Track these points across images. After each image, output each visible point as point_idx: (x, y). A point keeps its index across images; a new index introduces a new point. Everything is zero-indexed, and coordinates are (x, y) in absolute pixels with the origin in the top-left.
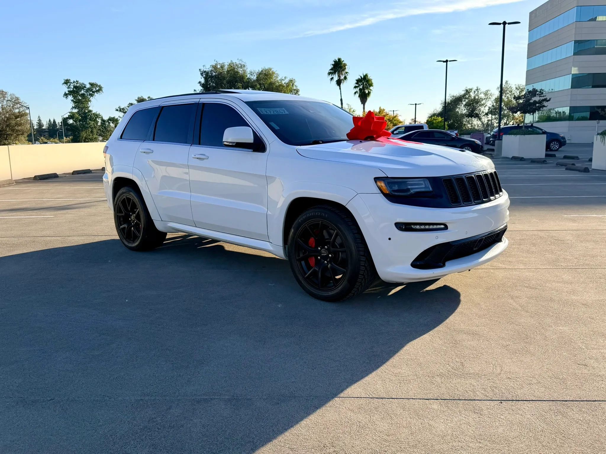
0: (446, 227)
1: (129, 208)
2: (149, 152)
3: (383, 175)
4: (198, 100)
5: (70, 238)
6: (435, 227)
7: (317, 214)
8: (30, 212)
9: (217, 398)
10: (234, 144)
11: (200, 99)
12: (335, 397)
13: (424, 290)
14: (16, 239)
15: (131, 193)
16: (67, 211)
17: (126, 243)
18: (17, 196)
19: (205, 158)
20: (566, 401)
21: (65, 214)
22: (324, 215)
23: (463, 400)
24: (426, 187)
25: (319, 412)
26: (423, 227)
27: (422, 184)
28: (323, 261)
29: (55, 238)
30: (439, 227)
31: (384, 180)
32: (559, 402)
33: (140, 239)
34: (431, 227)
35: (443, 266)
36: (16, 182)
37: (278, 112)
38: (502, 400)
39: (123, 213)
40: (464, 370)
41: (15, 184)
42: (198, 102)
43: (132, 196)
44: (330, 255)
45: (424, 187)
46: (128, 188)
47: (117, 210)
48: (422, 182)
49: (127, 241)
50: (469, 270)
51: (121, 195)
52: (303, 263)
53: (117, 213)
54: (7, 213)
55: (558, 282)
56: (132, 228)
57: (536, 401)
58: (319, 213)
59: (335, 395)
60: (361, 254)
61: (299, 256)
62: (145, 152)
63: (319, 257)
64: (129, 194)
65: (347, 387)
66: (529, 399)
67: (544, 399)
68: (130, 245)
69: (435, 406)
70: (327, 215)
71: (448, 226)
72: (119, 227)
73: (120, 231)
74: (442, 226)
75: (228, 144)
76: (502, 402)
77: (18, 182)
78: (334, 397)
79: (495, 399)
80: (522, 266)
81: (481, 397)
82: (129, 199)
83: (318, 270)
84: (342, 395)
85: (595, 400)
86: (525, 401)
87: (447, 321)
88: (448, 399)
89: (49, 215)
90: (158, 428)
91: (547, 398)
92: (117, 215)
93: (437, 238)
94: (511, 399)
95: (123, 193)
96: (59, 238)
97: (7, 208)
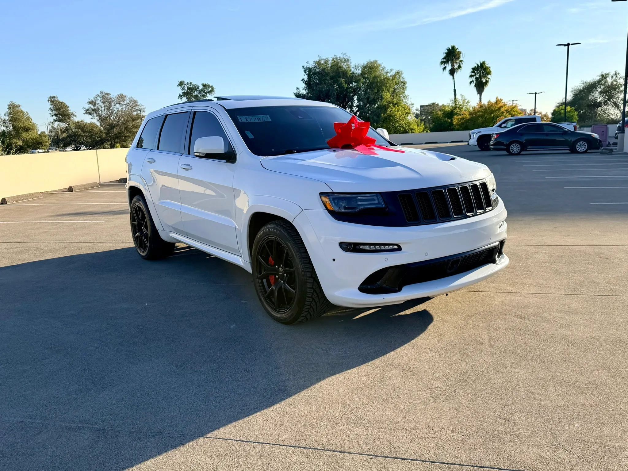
0: (399, 249)
1: (140, 217)
2: (152, 161)
3: (329, 190)
4: (191, 108)
5: (99, 244)
6: (387, 247)
7: (271, 229)
8: (89, 217)
9: (89, 427)
10: (204, 155)
11: (193, 106)
12: (201, 437)
13: (397, 314)
14: (54, 244)
15: (140, 202)
16: (121, 215)
17: (139, 252)
18: (92, 199)
19: (190, 168)
20: (448, 464)
21: (118, 218)
22: (276, 231)
23: (332, 451)
24: (379, 203)
25: (173, 452)
26: (373, 248)
27: (374, 200)
28: (280, 280)
29: (87, 244)
30: (391, 247)
31: (329, 196)
32: (438, 464)
33: (148, 248)
34: (382, 247)
35: (399, 290)
36: (100, 185)
37: (260, 119)
38: (375, 456)
39: (136, 222)
40: (361, 415)
41: (99, 187)
42: (190, 110)
43: (141, 204)
44: (285, 275)
45: (377, 202)
46: (138, 197)
47: (133, 219)
48: (375, 198)
49: (140, 250)
50: (447, 295)
51: (134, 203)
52: (265, 281)
53: (133, 222)
54: (68, 217)
55: (560, 311)
56: (143, 237)
57: (413, 460)
58: (273, 229)
59: (202, 434)
60: (308, 275)
61: (261, 273)
62: (149, 162)
63: (277, 276)
64: (139, 203)
65: (223, 425)
66: (406, 458)
67: (424, 459)
68: (142, 254)
69: (296, 455)
70: (278, 232)
71: (402, 247)
72: (135, 236)
73: (135, 239)
74: (396, 247)
75: (198, 155)
76: (374, 457)
77: (102, 185)
78: (199, 437)
79: (368, 454)
80: (532, 290)
81: (356, 449)
82: (139, 208)
83: (274, 289)
84: (210, 435)
85: (482, 466)
86: (401, 459)
87: (392, 353)
88: (316, 449)
89: (102, 219)
90: (11, 455)
91: (428, 458)
92: (133, 224)
93: (386, 260)
94: (385, 456)
95: (135, 202)
96: (90, 244)
97: (74, 212)
